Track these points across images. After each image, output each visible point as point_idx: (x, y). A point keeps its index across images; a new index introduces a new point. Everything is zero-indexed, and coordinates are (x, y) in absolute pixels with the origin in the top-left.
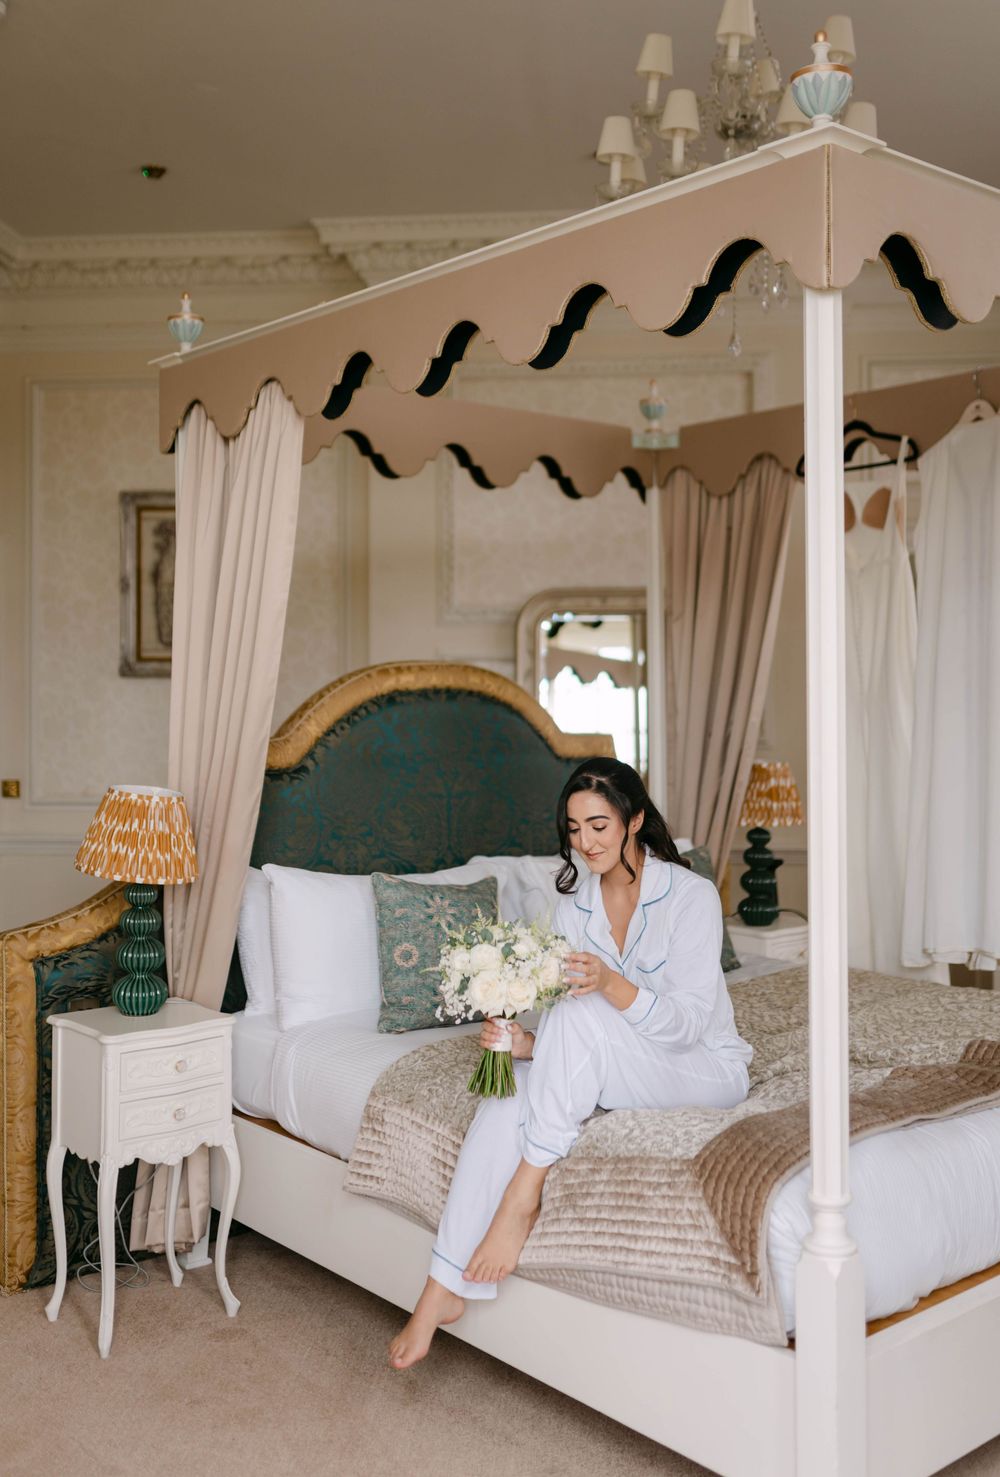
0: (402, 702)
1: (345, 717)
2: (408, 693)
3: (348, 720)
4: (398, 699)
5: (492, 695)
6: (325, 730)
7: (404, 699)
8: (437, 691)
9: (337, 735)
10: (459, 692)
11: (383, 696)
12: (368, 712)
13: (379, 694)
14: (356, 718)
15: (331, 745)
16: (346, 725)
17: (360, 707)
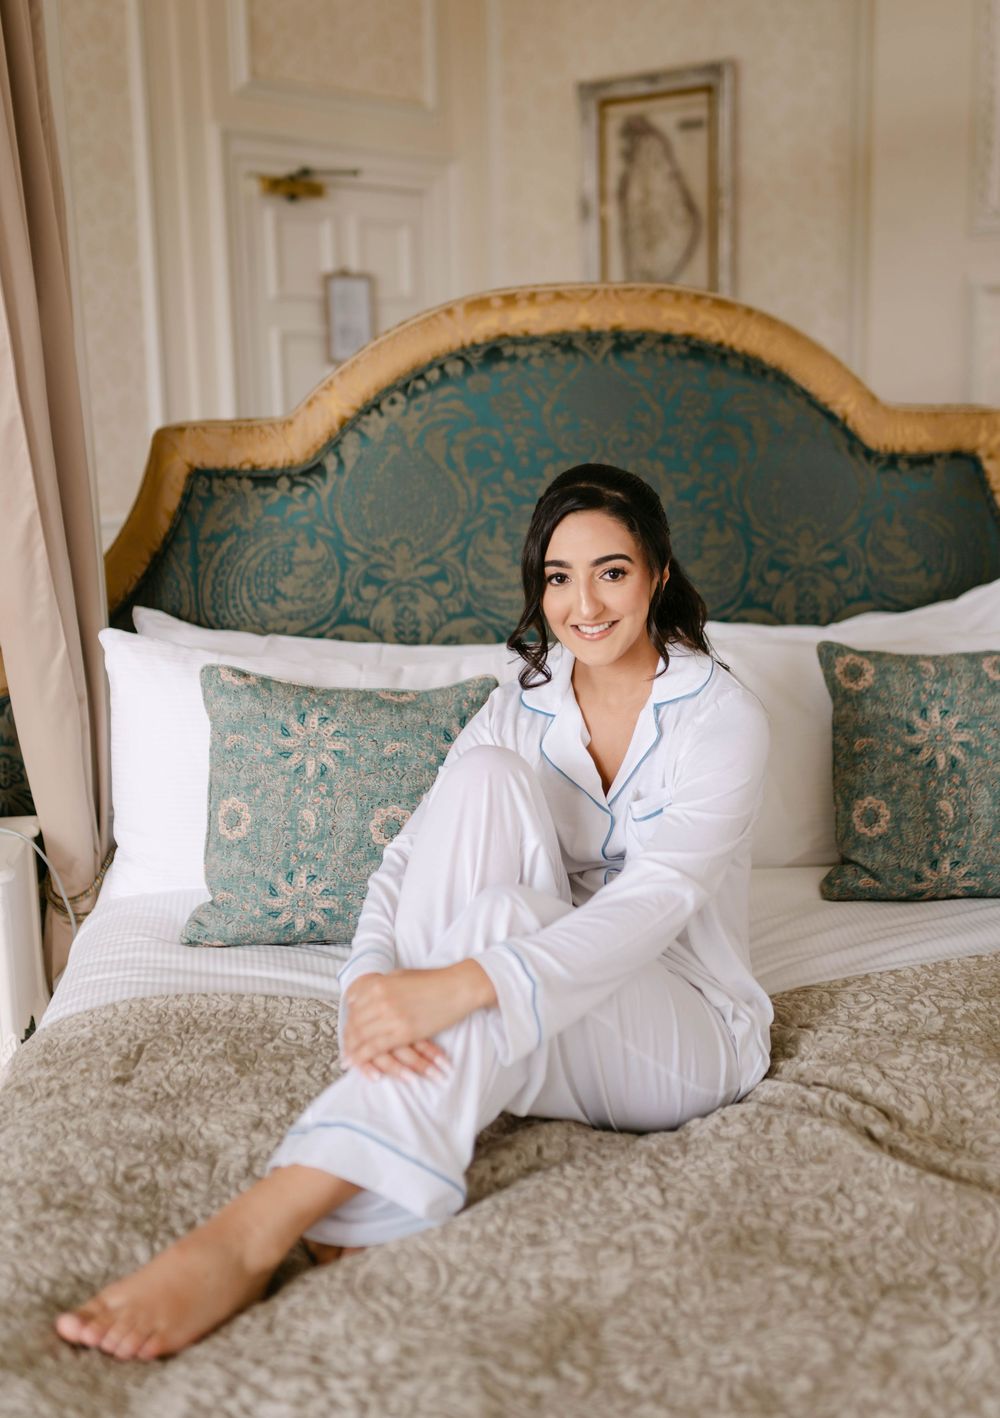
0: (513, 358)
1: (401, 383)
2: (530, 340)
3: (404, 389)
4: (508, 351)
5: (715, 339)
6: (359, 405)
7: (522, 351)
8: (593, 337)
9: (381, 414)
10: (641, 337)
11: (475, 346)
12: (444, 375)
13: (467, 343)
14: (421, 385)
15: (370, 431)
16: (399, 396)
17: (431, 366)
